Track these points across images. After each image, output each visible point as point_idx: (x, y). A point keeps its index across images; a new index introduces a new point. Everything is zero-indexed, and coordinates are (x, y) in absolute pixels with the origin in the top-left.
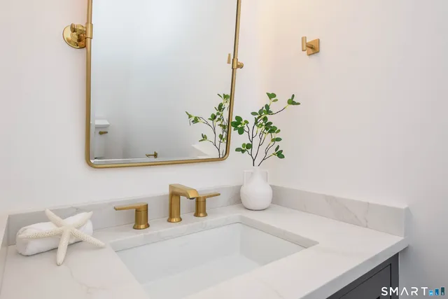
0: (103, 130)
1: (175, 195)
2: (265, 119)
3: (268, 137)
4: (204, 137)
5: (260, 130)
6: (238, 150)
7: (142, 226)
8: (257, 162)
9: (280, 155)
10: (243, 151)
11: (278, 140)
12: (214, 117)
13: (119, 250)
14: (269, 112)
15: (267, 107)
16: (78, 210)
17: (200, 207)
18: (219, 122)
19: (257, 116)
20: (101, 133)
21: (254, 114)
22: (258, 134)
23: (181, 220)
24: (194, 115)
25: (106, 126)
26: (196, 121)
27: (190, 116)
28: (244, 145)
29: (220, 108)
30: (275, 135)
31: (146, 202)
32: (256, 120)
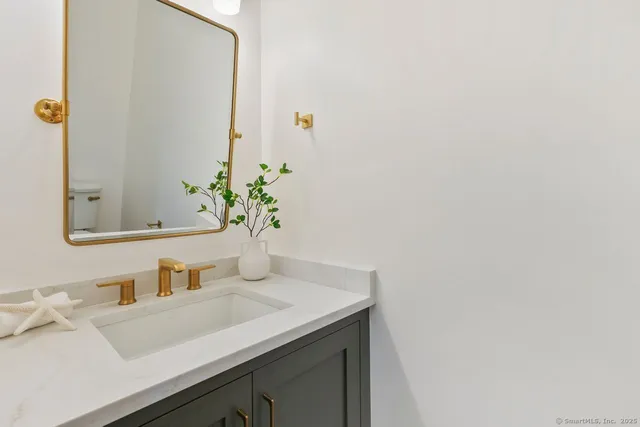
0: (93, 195)
1: (165, 269)
2: (260, 191)
3: (264, 208)
4: (204, 208)
5: (255, 202)
6: (232, 222)
7: (126, 302)
8: (255, 232)
9: (276, 225)
10: (237, 223)
11: (275, 210)
12: (213, 187)
13: (100, 326)
14: (264, 183)
15: (261, 178)
16: (55, 290)
17: (193, 280)
18: (220, 191)
19: (251, 188)
20: (91, 199)
21: (249, 185)
22: (254, 206)
23: (172, 293)
24: (191, 185)
25: (98, 191)
26: (193, 191)
27: (187, 186)
28: (238, 217)
29: (220, 176)
30: (271, 206)
31: (131, 278)
32: (250, 192)
